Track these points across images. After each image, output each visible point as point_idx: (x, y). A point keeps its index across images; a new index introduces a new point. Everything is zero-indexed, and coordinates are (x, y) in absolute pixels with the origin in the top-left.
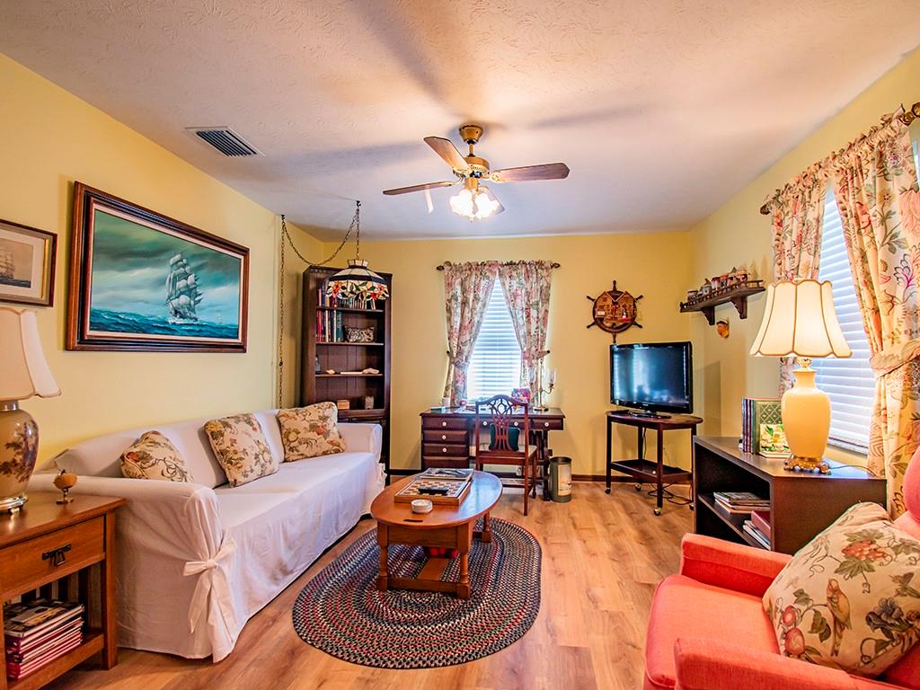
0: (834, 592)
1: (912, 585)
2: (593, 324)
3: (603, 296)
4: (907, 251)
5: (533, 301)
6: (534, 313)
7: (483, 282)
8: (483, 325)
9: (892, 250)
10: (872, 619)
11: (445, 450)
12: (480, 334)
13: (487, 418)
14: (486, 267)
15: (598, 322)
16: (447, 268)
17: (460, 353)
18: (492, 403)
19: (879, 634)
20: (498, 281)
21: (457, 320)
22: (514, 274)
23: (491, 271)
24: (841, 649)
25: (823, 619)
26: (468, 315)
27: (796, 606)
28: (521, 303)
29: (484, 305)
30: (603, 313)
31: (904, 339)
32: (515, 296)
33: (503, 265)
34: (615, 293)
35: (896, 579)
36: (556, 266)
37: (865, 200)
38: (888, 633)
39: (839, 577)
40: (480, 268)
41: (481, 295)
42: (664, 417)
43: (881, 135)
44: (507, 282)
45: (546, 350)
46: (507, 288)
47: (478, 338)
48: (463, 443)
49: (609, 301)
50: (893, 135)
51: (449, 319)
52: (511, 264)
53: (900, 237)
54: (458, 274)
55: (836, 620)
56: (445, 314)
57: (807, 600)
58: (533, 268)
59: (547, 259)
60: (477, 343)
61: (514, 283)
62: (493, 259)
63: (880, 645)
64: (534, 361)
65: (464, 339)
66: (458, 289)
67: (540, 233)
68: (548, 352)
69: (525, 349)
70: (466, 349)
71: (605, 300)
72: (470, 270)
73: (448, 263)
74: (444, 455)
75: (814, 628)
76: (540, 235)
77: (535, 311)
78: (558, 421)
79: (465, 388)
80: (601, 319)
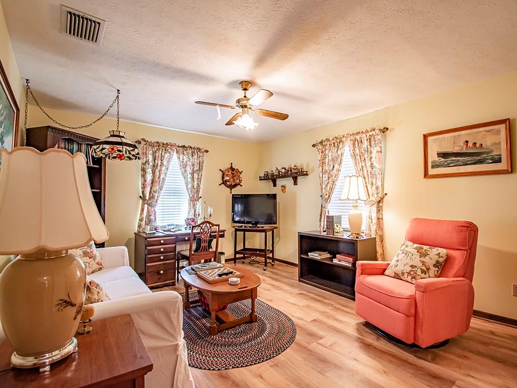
0: (423, 263)
1: (441, 255)
2: (222, 184)
3: (227, 170)
4: (376, 170)
5: (195, 169)
6: (196, 176)
7: (166, 155)
8: (166, 181)
9: (372, 169)
10: (435, 266)
11: (162, 258)
12: (164, 186)
13: (188, 235)
14: (169, 146)
15: (224, 183)
16: (143, 143)
17: (152, 197)
18: (201, 226)
19: (437, 269)
20: (175, 156)
21: (149, 177)
22: (185, 152)
23: (171, 149)
24: (430, 275)
25: (424, 270)
26: (157, 173)
27: (413, 269)
28: (189, 170)
29: (167, 169)
30: (228, 178)
31: (375, 195)
32: (186, 165)
33: (179, 146)
34: (232, 169)
35: (436, 255)
36: (207, 151)
37: (363, 152)
38: (438, 268)
39: (422, 258)
40: (165, 146)
41: (165, 163)
42: (262, 227)
43: (371, 133)
44: (181, 157)
45: (200, 196)
46: (181, 160)
47: (163, 189)
48: (172, 252)
49: (230, 173)
50: (375, 134)
51: (144, 176)
52: (184, 147)
53: (374, 165)
54: (150, 147)
55: (427, 269)
56: (140, 173)
57: (416, 267)
58: (196, 151)
59: (203, 147)
60: (162, 191)
61: (185, 157)
62: (173, 142)
63: (438, 271)
64: (195, 203)
65: (154, 189)
66: (150, 158)
67: (199, 132)
68: (201, 197)
69: (191, 195)
70: (156, 195)
71: (228, 172)
72: (159, 147)
73: (144, 140)
74: (161, 260)
75: (422, 273)
76: (198, 133)
77: (197, 175)
78: (223, 233)
79: (155, 219)
80: (226, 181)
